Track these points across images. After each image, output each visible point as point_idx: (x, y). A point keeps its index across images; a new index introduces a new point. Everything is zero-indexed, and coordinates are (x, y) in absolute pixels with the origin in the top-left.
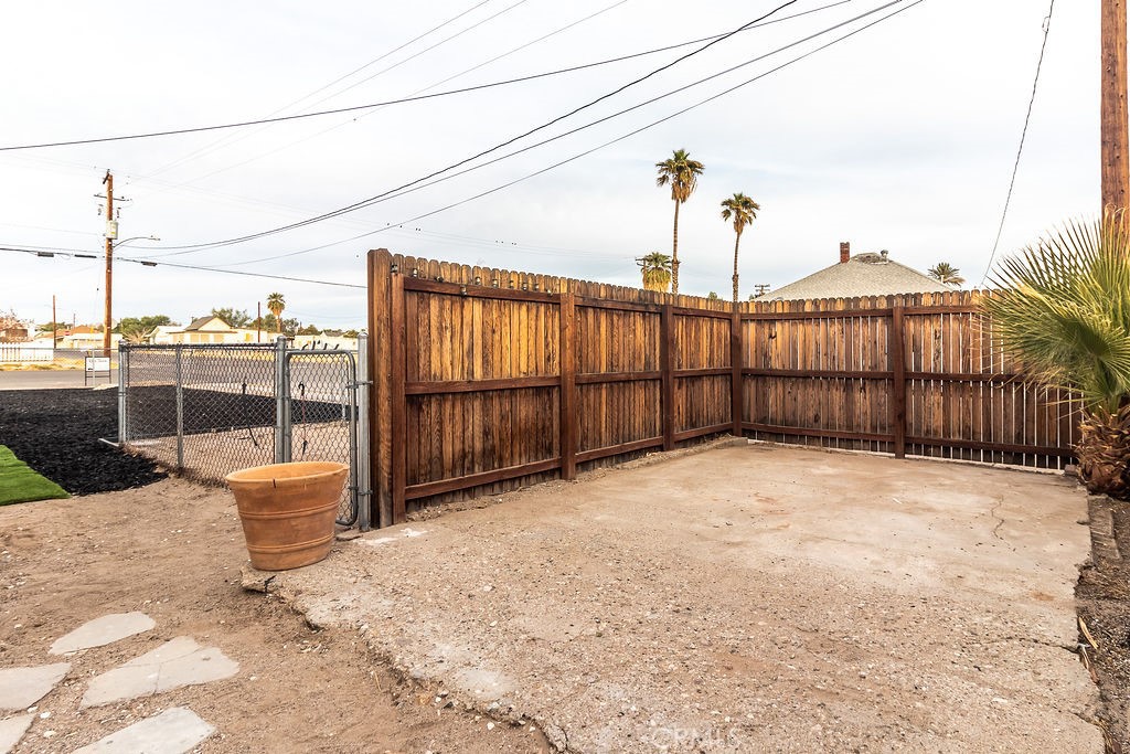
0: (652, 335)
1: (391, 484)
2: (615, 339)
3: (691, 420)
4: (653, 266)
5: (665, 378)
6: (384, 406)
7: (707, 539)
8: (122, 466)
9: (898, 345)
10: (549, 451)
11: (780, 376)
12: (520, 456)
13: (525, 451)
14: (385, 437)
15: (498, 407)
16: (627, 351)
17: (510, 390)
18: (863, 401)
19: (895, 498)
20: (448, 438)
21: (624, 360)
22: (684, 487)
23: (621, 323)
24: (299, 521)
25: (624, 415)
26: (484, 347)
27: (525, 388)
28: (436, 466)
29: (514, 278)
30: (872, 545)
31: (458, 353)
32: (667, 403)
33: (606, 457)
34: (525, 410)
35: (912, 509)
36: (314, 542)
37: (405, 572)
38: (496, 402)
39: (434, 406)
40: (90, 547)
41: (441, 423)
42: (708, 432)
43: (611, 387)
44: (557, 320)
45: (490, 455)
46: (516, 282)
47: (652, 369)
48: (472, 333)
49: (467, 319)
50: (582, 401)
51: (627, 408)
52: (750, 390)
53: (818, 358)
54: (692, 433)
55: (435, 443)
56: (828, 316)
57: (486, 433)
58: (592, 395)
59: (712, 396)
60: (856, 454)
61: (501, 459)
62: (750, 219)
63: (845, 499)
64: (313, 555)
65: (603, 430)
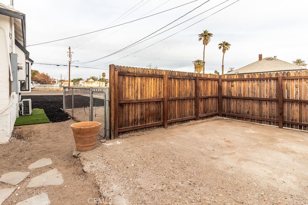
0: (192, 86)
1: (114, 128)
2: (180, 87)
3: (205, 111)
4: (198, 63)
5: (196, 99)
6: (113, 107)
7: (205, 155)
8: (62, 116)
9: (280, 90)
10: (160, 119)
11: (235, 99)
12: (151, 121)
13: (153, 119)
14: (113, 115)
15: (145, 107)
16: (184, 91)
17: (148, 102)
18: (266, 108)
19: (278, 145)
20: (131, 115)
21: (183, 93)
22: (200, 134)
23: (182, 82)
24: (87, 139)
25: (183, 109)
26: (141, 90)
27: (153, 102)
28: (127, 123)
29: (150, 71)
30: (268, 165)
31: (133, 92)
32: (197, 106)
33: (177, 122)
34: (153, 108)
35: (286, 151)
36: (91, 144)
37: (112, 156)
38: (144, 105)
39: (127, 107)
40: (48, 138)
41: (129, 111)
42: (211, 115)
43: (179, 101)
44: (162, 82)
45: (143, 120)
46: (150, 72)
47: (192, 96)
48: (138, 86)
49: (136, 82)
50: (170, 105)
51: (184, 107)
52: (225, 102)
53: (249, 93)
54: (205, 115)
55: (127, 117)
56: (253, 80)
57: (141, 114)
58: (173, 103)
59: (212, 104)
60: (263, 126)
61: (146, 121)
62: (228, 49)
63: (258, 144)
64: (90, 148)
65: (176, 114)
